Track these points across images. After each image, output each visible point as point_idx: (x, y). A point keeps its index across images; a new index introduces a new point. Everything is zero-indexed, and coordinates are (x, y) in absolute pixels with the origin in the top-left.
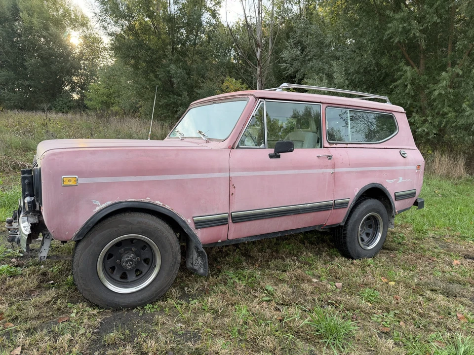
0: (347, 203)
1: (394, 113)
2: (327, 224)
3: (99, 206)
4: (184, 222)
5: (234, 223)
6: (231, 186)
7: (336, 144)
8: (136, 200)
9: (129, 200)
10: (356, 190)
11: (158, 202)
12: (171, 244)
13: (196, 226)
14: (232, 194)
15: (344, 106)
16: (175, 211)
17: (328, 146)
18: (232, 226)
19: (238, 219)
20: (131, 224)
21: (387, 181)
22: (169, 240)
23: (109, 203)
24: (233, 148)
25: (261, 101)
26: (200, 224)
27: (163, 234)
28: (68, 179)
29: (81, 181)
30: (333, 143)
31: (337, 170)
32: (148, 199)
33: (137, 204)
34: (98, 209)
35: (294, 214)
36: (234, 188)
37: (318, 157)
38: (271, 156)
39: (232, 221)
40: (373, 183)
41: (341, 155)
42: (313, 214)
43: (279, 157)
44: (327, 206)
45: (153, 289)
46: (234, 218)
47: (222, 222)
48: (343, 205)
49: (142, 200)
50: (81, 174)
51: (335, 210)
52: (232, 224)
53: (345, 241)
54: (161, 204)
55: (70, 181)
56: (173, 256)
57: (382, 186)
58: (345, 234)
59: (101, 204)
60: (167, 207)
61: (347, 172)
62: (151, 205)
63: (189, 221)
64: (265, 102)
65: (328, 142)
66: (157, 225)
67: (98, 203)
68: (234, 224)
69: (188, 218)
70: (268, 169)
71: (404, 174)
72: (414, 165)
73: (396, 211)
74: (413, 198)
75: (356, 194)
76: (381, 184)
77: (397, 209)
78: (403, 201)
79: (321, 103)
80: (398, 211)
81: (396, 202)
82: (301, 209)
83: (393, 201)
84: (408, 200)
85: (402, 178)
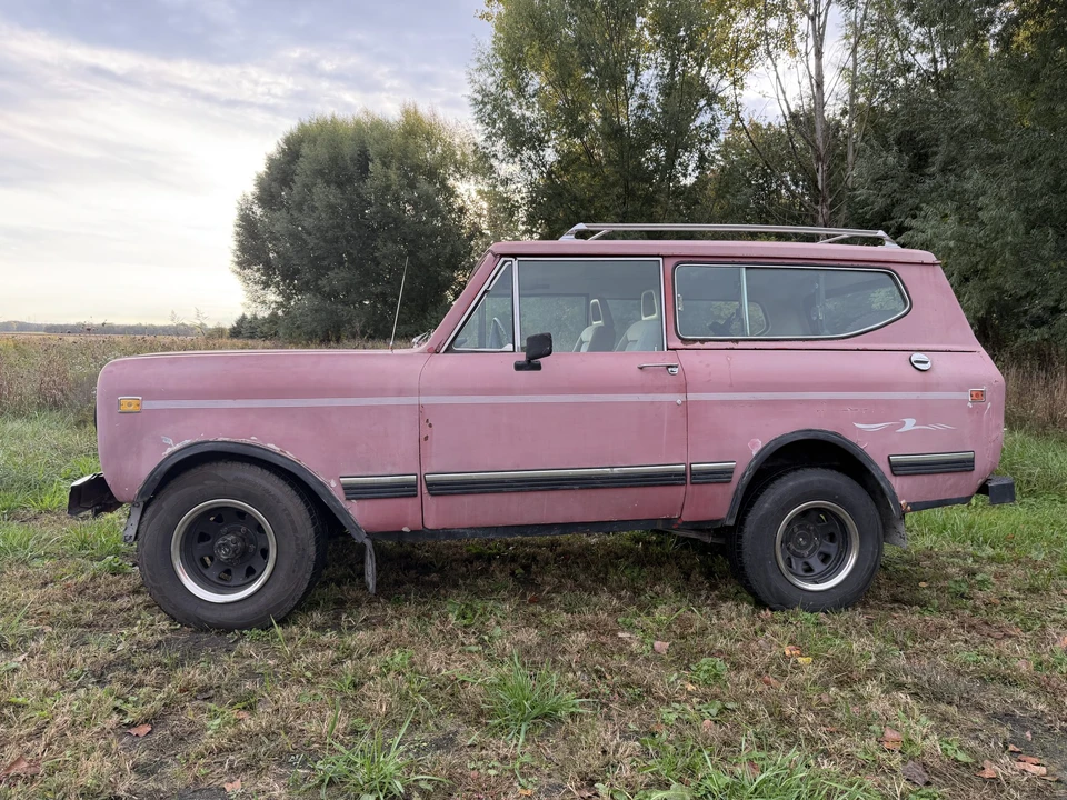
0: (728, 473)
1: (892, 266)
2: (684, 518)
3: (171, 446)
4: (322, 484)
5: (433, 495)
6: (423, 422)
7: (702, 341)
8: (232, 440)
9: (220, 439)
10: (754, 445)
11: (271, 446)
12: (292, 522)
13: (346, 494)
14: (426, 438)
15: (731, 260)
16: (303, 464)
17: (680, 345)
18: (430, 501)
19: (440, 489)
20: (224, 480)
21: (858, 425)
22: (289, 515)
23: (187, 442)
24: (436, 351)
25: (505, 262)
26: (353, 492)
27: (278, 502)
28: (128, 403)
29: (148, 405)
30: (695, 341)
31: (691, 397)
32: (253, 440)
33: (233, 446)
34: (169, 450)
35: (581, 488)
36: (430, 426)
37: (641, 368)
38: (519, 367)
39: (429, 490)
40: (811, 430)
41: (708, 365)
42: (634, 492)
43: (538, 367)
44: (671, 475)
45: (263, 600)
46: (432, 485)
47: (405, 491)
49: (240, 440)
50: (148, 394)
51: (696, 487)
52: (430, 497)
53: (741, 562)
54: (278, 450)
55: (130, 405)
56: (297, 545)
57: (840, 436)
58: (740, 547)
59: (175, 443)
60: (289, 454)
61: (723, 403)
62: (257, 450)
63: (333, 484)
64: (515, 263)
65: (680, 338)
66: (268, 486)
67: (171, 442)
68: (435, 498)
69: (330, 478)
70: (509, 391)
71: (923, 412)
72: (962, 389)
73: (902, 502)
74: (969, 474)
75: (754, 453)
76: (835, 434)
77: (903, 498)
78: (925, 479)
79: (662, 256)
80: (908, 504)
81: (898, 478)
82: (597, 479)
83: (884, 477)
84: (947, 476)
85: (914, 421)
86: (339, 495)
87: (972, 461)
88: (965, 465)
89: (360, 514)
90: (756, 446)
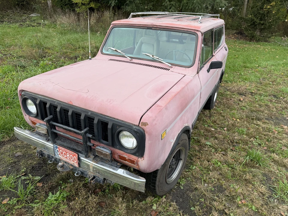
6: (200, 98)
9: (181, 130)
11: (186, 124)
14: (200, 102)
16: (189, 125)
17: (214, 54)
23: (176, 137)
24: (198, 73)
27: (187, 141)
28: (163, 134)
29: (167, 131)
34: (172, 144)
49: (183, 127)
50: (167, 126)
53: (210, 102)
59: (173, 140)
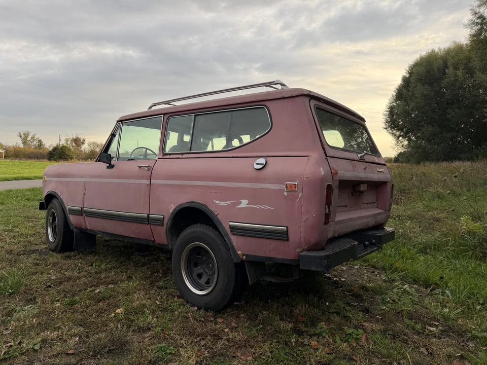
0: (162, 220)
2: (156, 242)
4: (65, 207)
5: (86, 216)
6: (84, 188)
7: (170, 154)
10: (171, 207)
11: (59, 194)
14: (85, 194)
15: (188, 112)
16: (63, 200)
26: (71, 211)
29: (46, 179)
30: (168, 154)
31: (152, 181)
32: (56, 191)
33: (53, 192)
36: (86, 189)
37: (140, 167)
39: (85, 214)
40: (193, 202)
41: (163, 167)
44: (143, 219)
47: (79, 213)
48: (159, 222)
49: (55, 191)
50: (47, 176)
57: (206, 207)
60: (61, 197)
61: (162, 185)
62: (57, 194)
63: (68, 207)
64: (121, 124)
65: (163, 153)
67: (47, 191)
71: (253, 196)
72: (280, 182)
73: (239, 252)
74: (286, 243)
75: (171, 212)
76: (204, 205)
77: (239, 250)
78: (253, 240)
79: (164, 114)
80: (243, 255)
81: (235, 237)
82: (122, 217)
83: (227, 234)
84: (269, 241)
85: (247, 202)
86: (68, 211)
87: (286, 233)
88: (283, 236)
89: (72, 218)
90: (172, 208)
